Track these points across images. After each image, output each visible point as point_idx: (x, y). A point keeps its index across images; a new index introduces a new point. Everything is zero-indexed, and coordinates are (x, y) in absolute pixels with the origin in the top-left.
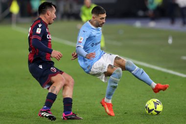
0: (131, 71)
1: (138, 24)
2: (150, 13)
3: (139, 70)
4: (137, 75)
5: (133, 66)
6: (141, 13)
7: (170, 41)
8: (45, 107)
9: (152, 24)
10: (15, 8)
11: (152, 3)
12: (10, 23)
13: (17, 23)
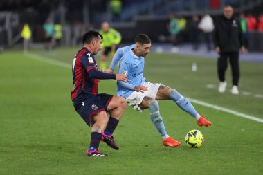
0: (175, 100)
1: (159, 50)
2: (173, 38)
3: (184, 100)
4: (181, 105)
5: (178, 96)
6: (162, 38)
7: (194, 68)
8: (92, 148)
9: (175, 50)
10: (26, 33)
11: (174, 27)
12: (22, 48)
13: (29, 49)
